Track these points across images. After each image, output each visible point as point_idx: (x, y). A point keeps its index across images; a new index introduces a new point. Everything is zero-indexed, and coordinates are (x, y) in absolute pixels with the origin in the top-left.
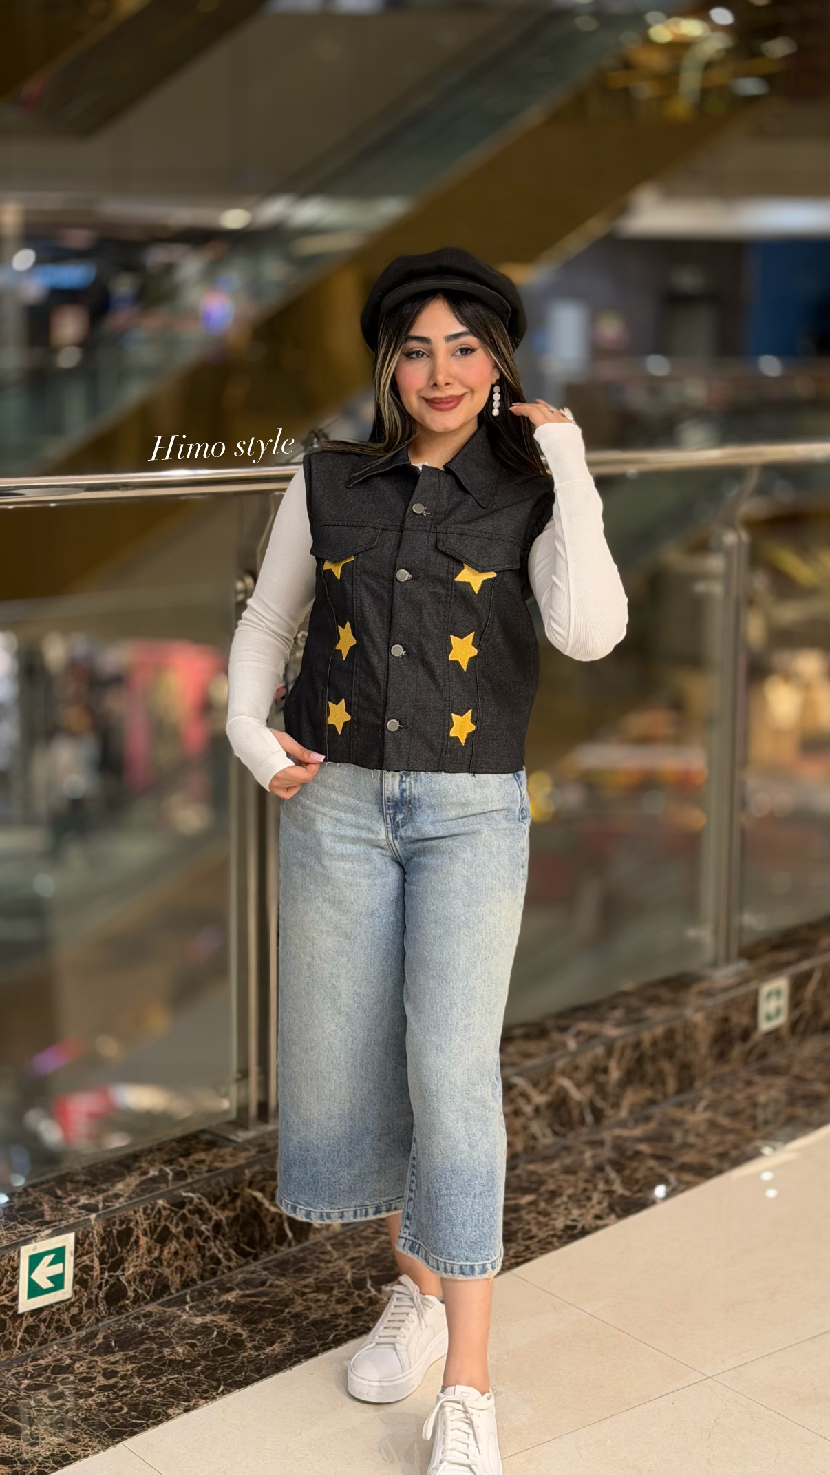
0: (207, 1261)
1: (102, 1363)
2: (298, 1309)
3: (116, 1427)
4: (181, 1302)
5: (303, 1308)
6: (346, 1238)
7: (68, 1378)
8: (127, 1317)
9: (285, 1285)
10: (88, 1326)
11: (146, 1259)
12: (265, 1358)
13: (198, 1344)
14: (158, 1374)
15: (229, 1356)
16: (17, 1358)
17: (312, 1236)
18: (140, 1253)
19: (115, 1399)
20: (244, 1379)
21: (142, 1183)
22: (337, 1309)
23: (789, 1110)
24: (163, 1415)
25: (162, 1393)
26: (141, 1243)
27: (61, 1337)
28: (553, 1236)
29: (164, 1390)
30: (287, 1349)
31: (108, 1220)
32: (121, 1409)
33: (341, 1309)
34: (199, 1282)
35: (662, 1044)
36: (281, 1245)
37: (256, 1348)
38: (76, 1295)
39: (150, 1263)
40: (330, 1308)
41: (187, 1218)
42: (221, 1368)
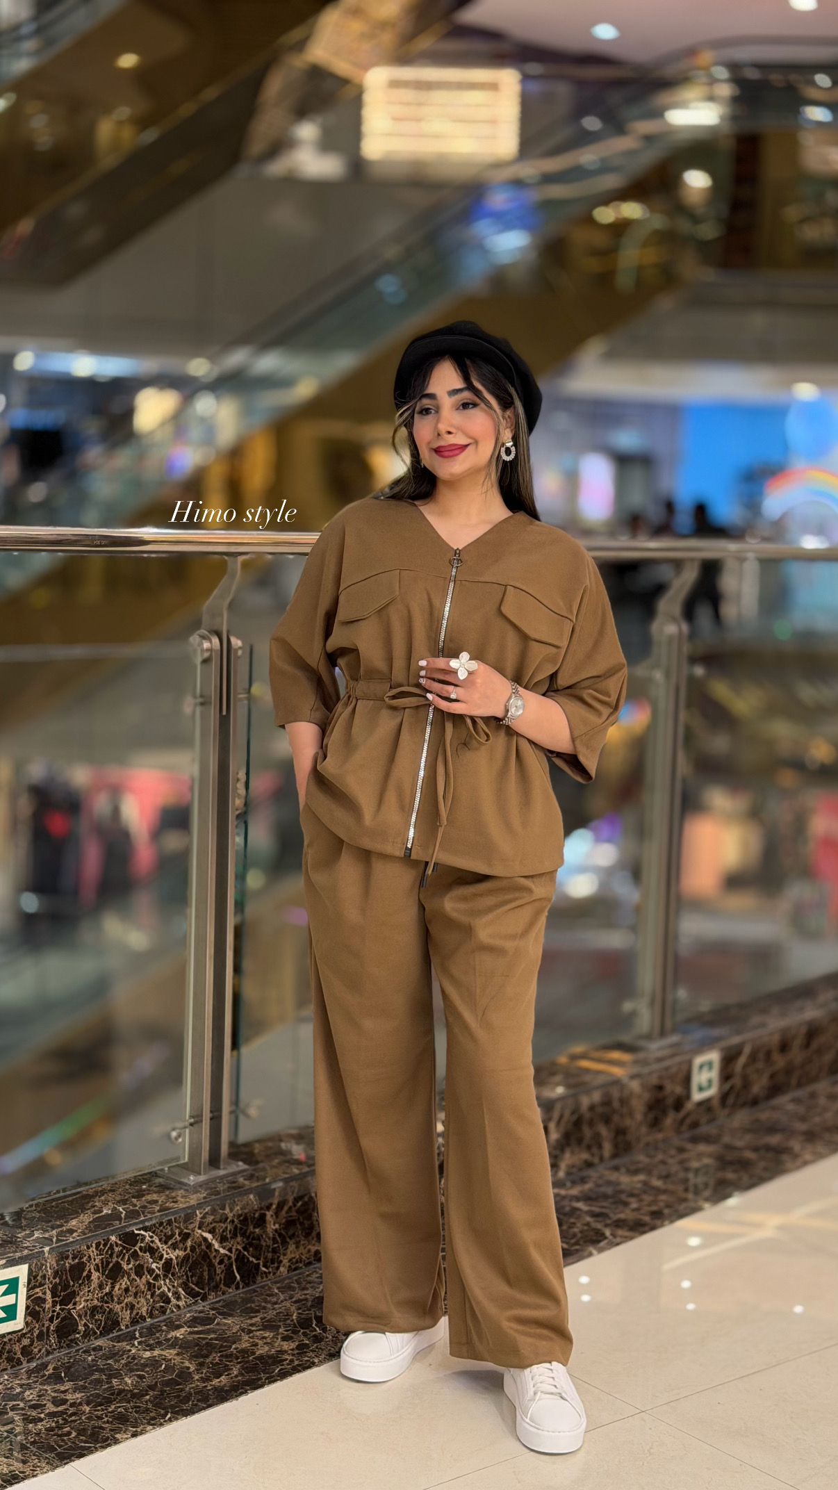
0: (157, 1299)
1: (52, 1392)
2: (244, 1345)
3: (64, 1449)
4: (130, 1337)
5: (249, 1345)
6: (293, 1283)
7: (18, 1405)
8: (77, 1350)
9: (232, 1323)
10: (38, 1359)
11: (97, 1294)
12: (212, 1389)
13: (147, 1376)
14: (109, 1401)
15: (177, 1387)
17: (259, 1278)
18: (92, 1288)
19: (64, 1424)
20: (191, 1408)
21: (94, 1220)
22: (282, 1346)
23: (720, 1175)
24: (111, 1439)
25: (111, 1420)
26: (92, 1278)
27: (11, 1368)
29: (113, 1416)
30: (233, 1382)
31: (61, 1253)
32: (69, 1433)
33: (286, 1346)
34: (148, 1320)
35: (600, 1110)
36: (230, 1287)
37: (203, 1380)
38: (27, 1328)
39: (101, 1298)
40: (276, 1344)
41: (138, 1255)
42: (169, 1397)
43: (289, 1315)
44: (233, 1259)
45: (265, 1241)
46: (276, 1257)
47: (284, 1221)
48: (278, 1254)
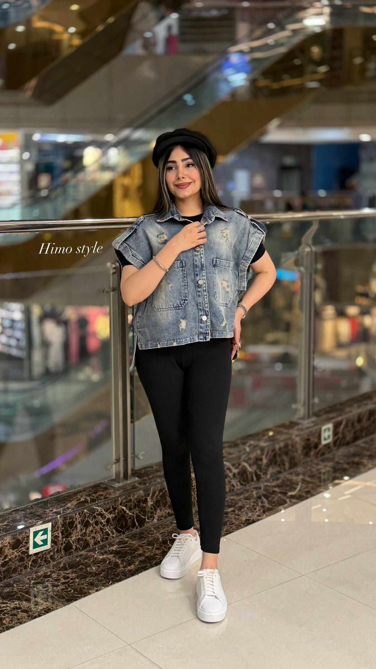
0: (104, 534)
1: (63, 574)
2: (140, 552)
3: (69, 598)
4: (94, 550)
5: (142, 552)
6: (159, 525)
7: (50, 580)
8: (73, 556)
9: (135, 543)
10: (57, 560)
11: (80, 533)
12: (128, 571)
13: (101, 566)
14: (84, 577)
15: (114, 570)
16: (29, 572)
17: (146, 524)
18: (78, 531)
19: (69, 587)
20: (120, 579)
21: (78, 503)
22: (156, 552)
23: (334, 475)
24: (88, 593)
25: (87, 585)
26: (78, 527)
27: (47, 564)
28: (241, 523)
29: (88, 583)
30: (136, 567)
31: (65, 518)
32: (71, 591)
33: (158, 552)
34: (101, 543)
35: (283, 450)
36: (134, 528)
37: (124, 567)
38: (52, 547)
39: (82, 535)
40: (154, 551)
41: (96, 517)
42: (110, 575)
43: (158, 539)
44: (135, 517)
46: (152, 515)
47: (155, 501)
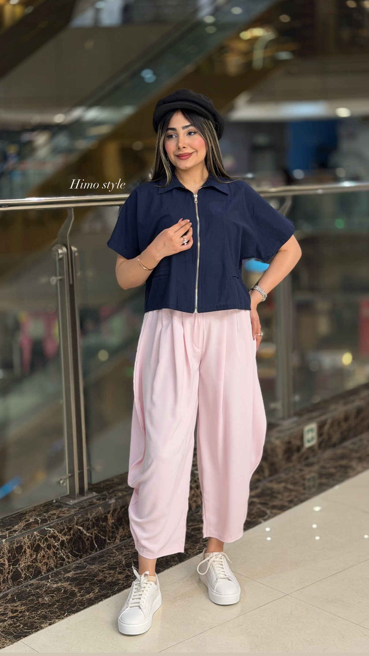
0: (58, 559)
1: (11, 607)
2: (101, 578)
3: (17, 634)
4: (47, 578)
5: (103, 577)
6: (122, 547)
8: (22, 586)
9: (94, 568)
10: (4, 591)
11: (30, 559)
12: (86, 600)
13: (55, 596)
14: (36, 610)
15: (69, 600)
17: (106, 546)
18: (27, 557)
19: (17, 622)
20: (76, 609)
21: (26, 525)
22: (118, 577)
24: (39, 627)
25: (39, 618)
26: (27, 552)
29: (40, 616)
30: (96, 595)
31: (11, 542)
33: (120, 577)
34: (55, 569)
36: (93, 551)
37: (81, 596)
39: (32, 561)
40: (116, 576)
41: (48, 540)
42: (66, 605)
43: (121, 562)
44: (93, 538)
45: (108, 528)
46: (114, 535)
47: (116, 518)
48: (115, 534)
